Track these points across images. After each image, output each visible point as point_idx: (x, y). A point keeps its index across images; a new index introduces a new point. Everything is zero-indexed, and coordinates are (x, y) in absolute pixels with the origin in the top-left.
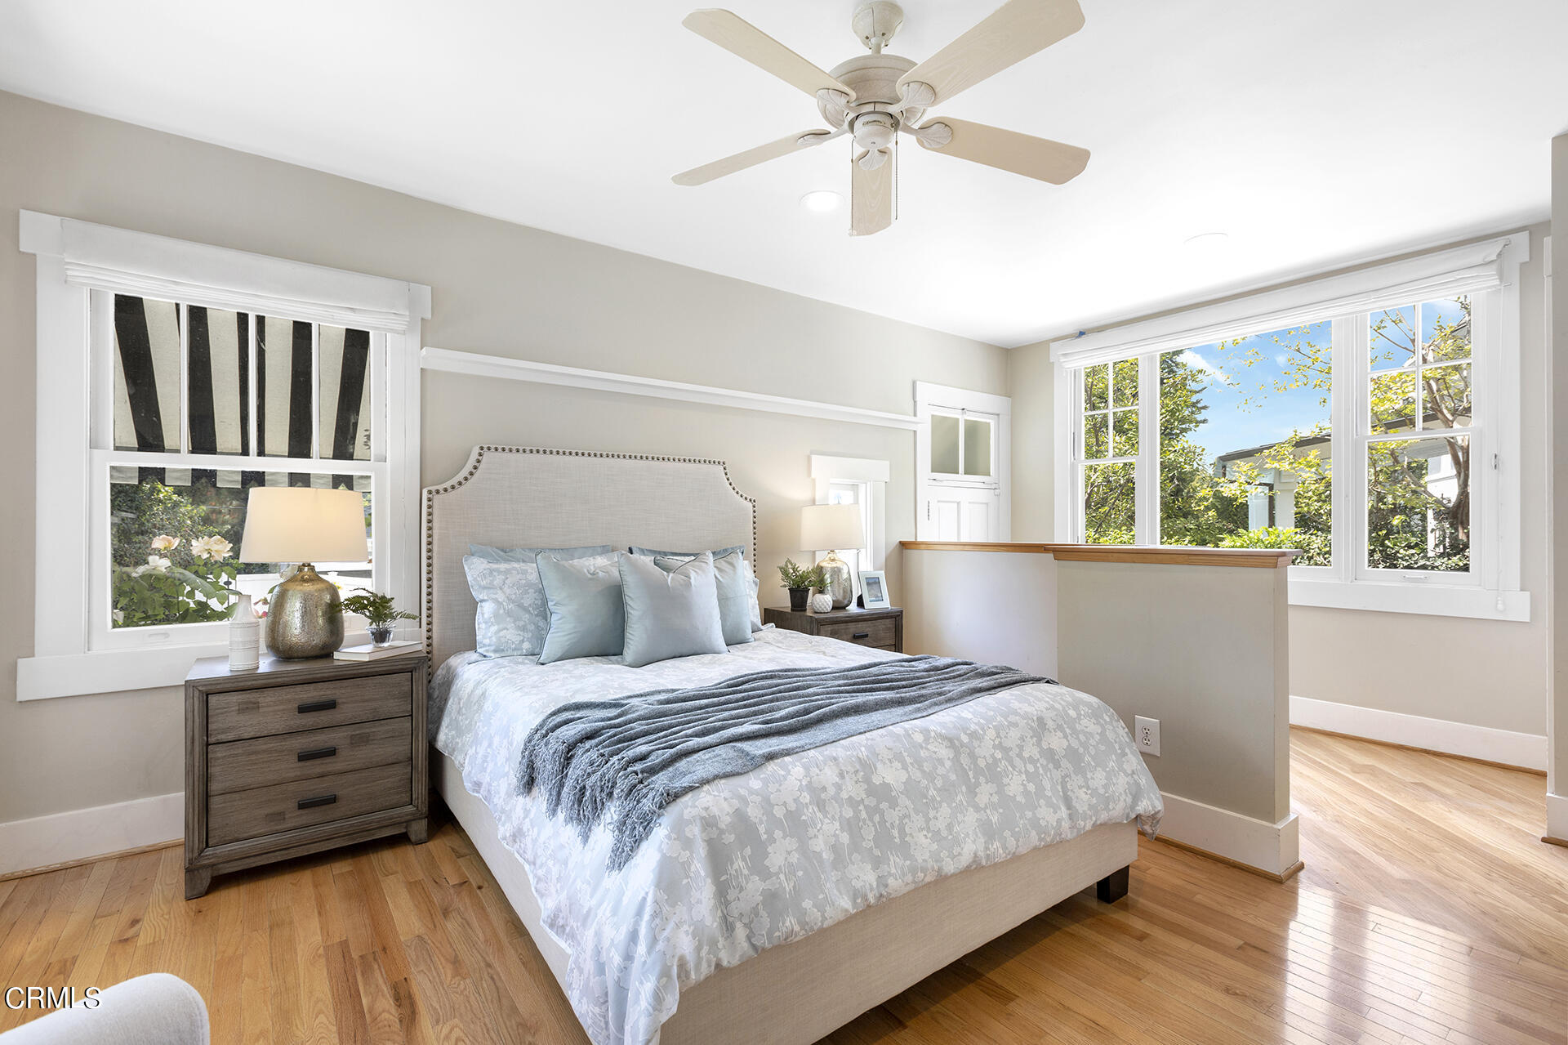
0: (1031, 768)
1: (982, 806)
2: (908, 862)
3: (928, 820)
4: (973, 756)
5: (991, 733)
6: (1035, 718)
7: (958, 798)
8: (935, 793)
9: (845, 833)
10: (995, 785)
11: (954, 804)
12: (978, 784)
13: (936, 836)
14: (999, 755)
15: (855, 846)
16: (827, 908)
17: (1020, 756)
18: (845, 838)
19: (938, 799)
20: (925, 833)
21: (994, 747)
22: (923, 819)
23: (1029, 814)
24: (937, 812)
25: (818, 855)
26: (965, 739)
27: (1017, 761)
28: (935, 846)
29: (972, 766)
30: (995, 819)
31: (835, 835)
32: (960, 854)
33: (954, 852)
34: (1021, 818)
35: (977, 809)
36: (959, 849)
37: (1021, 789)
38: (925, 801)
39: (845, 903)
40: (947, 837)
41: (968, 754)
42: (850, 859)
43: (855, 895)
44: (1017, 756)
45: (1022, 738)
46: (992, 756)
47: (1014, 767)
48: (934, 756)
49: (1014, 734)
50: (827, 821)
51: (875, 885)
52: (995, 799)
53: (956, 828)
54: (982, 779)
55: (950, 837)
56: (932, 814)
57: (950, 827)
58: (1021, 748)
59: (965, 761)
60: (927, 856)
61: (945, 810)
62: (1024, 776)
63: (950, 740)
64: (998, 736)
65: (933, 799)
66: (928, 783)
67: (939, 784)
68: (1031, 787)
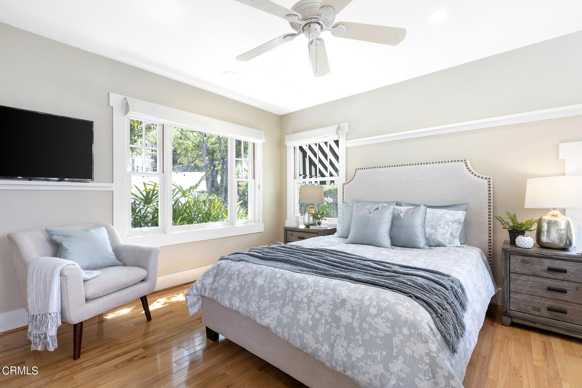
0: (317, 316)
1: (284, 313)
2: (246, 308)
3: (259, 301)
4: (293, 294)
5: (310, 291)
6: (341, 298)
7: (276, 303)
8: (267, 294)
9: (239, 288)
10: (294, 310)
11: (272, 303)
12: (288, 304)
13: (259, 307)
14: (305, 300)
15: (240, 292)
16: (222, 300)
17: (316, 308)
18: (238, 289)
19: (267, 297)
20: (256, 304)
21: (306, 296)
22: (258, 299)
23: (300, 332)
24: (264, 301)
25: (229, 288)
26: (295, 285)
27: (313, 310)
28: (256, 310)
29: (290, 297)
30: (285, 320)
31: (236, 286)
32: (263, 319)
33: (262, 317)
34: (296, 330)
35: (281, 312)
36: (264, 318)
37: (305, 320)
38: (262, 294)
39: (227, 304)
40: (262, 311)
41: (292, 292)
42: (236, 295)
43: (231, 304)
44: (315, 307)
45: (324, 302)
46: (302, 299)
47: (309, 310)
48: (277, 284)
49: (321, 298)
50: (237, 281)
51: (237, 306)
52: (291, 314)
53: (267, 311)
54: (291, 304)
55: (263, 312)
56: (262, 300)
57: (265, 309)
58: (319, 305)
59: (289, 293)
60: (252, 310)
61: (267, 302)
62: (310, 316)
63: (288, 282)
64: (312, 294)
65: (265, 296)
66: (268, 290)
67: (271, 293)
68: (310, 323)
